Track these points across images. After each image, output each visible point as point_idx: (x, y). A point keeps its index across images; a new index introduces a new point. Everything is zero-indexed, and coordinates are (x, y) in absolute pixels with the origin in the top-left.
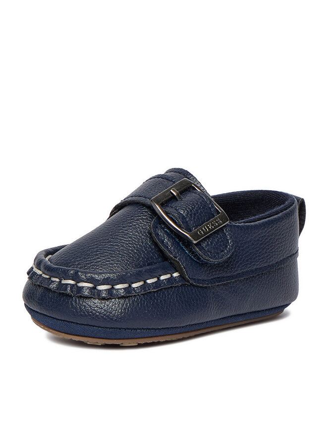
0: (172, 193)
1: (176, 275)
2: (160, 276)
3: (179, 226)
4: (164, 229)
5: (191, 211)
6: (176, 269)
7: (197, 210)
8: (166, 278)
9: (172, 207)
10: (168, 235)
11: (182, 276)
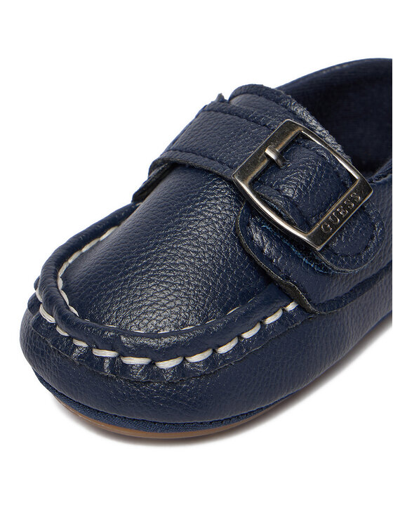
0: (268, 156)
1: (291, 307)
2: (265, 318)
3: (289, 222)
4: (260, 225)
5: (305, 189)
6: (290, 298)
7: (315, 185)
8: (275, 319)
9: (271, 186)
10: (269, 235)
11: (301, 307)
